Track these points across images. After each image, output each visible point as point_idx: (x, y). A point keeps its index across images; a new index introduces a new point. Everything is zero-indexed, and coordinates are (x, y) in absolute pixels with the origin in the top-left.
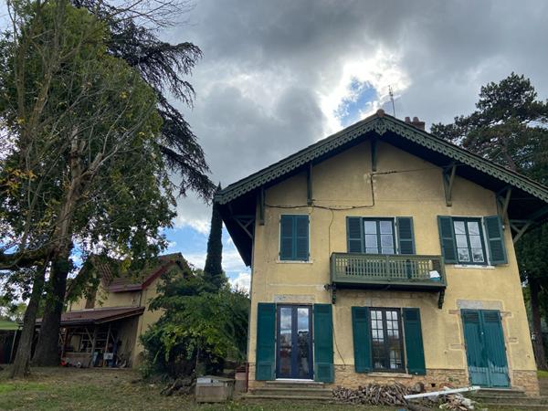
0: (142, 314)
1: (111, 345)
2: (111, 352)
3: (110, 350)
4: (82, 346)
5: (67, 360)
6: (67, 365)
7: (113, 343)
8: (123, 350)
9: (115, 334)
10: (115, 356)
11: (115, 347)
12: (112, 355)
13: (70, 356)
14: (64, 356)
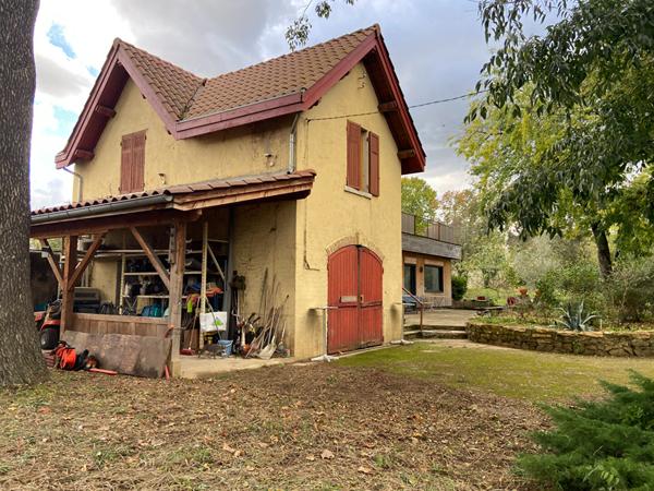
0: (305, 194)
1: (215, 289)
2: (219, 308)
3: (216, 303)
4: (126, 291)
5: (78, 341)
6: (78, 364)
7: (221, 285)
8: (252, 300)
9: (222, 255)
10: (232, 320)
11: (229, 293)
12: (222, 316)
13: (89, 327)
14: (72, 326)
